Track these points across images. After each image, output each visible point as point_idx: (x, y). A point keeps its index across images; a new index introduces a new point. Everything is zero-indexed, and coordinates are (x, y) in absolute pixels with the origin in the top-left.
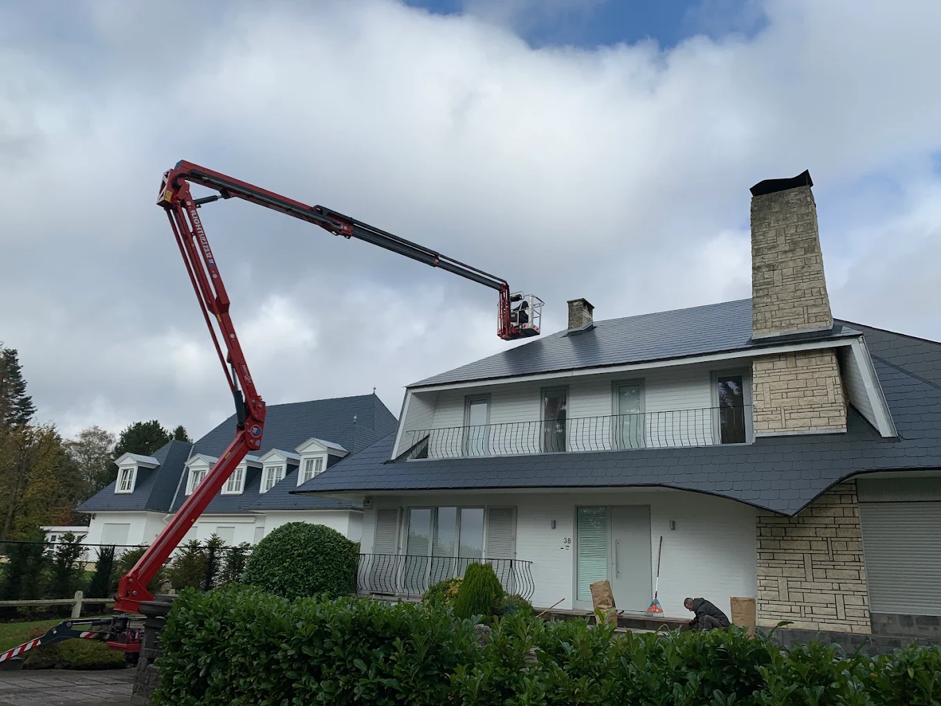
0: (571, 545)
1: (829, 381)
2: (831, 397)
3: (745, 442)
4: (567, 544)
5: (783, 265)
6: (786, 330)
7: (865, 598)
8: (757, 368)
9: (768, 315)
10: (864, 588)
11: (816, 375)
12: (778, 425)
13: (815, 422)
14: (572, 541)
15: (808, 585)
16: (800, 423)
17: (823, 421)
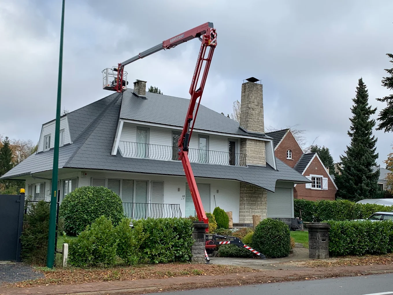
0: (185, 198)
1: (263, 150)
2: (264, 155)
3: (235, 165)
4: (183, 197)
5: (256, 109)
6: (255, 132)
7: (267, 214)
8: (248, 143)
9: (251, 125)
10: (267, 211)
11: (261, 148)
12: (251, 162)
13: (260, 162)
14: (185, 196)
15: (256, 211)
16: (257, 162)
17: (261, 163)
